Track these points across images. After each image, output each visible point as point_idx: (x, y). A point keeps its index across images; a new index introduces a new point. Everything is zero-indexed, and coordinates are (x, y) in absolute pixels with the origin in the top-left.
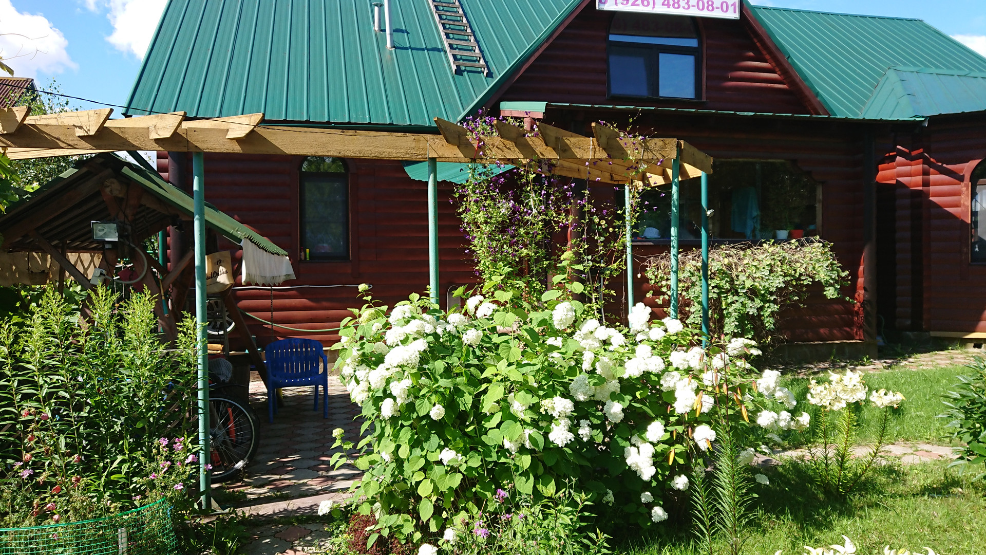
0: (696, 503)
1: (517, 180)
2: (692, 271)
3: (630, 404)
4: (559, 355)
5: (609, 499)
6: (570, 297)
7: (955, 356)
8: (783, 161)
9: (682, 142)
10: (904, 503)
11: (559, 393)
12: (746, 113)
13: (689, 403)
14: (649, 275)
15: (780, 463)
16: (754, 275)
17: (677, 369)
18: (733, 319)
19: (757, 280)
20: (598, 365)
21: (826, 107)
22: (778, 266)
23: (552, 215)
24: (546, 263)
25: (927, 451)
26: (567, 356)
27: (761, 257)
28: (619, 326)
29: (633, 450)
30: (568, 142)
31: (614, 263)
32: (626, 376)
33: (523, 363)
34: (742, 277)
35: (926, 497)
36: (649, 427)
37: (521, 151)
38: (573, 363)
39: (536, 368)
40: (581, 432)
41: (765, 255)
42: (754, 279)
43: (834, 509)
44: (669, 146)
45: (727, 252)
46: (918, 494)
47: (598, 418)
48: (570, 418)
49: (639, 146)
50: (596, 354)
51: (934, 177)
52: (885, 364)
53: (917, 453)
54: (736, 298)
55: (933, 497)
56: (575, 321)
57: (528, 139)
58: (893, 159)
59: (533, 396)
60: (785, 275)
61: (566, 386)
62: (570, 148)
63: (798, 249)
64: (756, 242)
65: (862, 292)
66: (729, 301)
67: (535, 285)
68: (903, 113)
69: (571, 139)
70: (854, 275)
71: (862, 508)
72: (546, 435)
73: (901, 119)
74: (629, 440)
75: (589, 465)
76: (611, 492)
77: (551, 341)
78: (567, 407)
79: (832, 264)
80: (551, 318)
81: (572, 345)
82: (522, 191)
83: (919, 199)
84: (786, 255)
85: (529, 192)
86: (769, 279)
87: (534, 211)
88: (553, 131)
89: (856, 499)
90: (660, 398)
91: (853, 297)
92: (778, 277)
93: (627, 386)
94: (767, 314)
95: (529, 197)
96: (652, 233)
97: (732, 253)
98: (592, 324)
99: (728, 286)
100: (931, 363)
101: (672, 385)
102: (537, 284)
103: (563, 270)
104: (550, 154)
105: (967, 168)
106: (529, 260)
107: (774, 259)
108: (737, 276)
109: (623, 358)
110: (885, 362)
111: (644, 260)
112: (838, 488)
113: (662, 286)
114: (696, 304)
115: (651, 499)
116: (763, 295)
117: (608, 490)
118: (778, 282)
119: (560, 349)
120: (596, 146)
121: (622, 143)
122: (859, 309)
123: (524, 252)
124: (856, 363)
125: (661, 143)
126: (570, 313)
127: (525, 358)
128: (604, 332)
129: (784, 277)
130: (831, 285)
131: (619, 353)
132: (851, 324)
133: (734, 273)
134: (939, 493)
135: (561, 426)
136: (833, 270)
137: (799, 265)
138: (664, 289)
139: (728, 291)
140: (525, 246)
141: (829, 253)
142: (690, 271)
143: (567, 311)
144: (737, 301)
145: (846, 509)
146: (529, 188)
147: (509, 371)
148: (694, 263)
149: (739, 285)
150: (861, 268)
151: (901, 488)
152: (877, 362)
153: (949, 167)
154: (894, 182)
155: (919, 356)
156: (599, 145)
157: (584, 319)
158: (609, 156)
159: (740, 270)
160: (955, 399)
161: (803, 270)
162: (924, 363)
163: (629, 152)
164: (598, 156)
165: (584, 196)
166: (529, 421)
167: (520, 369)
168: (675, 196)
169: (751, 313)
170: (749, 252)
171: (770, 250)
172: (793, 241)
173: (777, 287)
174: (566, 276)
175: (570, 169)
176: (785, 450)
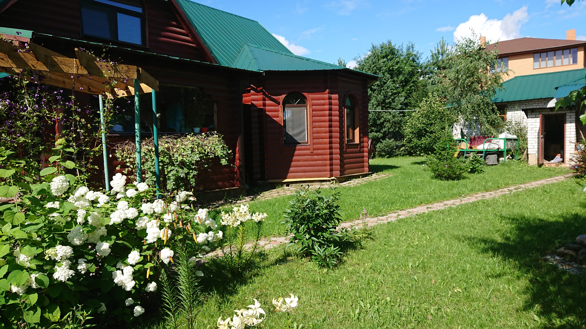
0: (165, 298)
1: (12, 84)
2: (146, 152)
3: (115, 242)
4: (58, 214)
5: (103, 309)
6: (63, 172)
7: (279, 191)
8: (195, 88)
9: (140, 69)
10: (269, 270)
11: (58, 242)
12: (174, 58)
13: (156, 235)
14: (118, 155)
15: (206, 261)
16: (183, 154)
17: (146, 214)
18: (172, 180)
19: (185, 156)
20: (89, 219)
21: (216, 60)
22: (196, 148)
23: (45, 112)
24: (41, 148)
25: (275, 241)
26: (64, 215)
27: (186, 143)
28: (102, 190)
29: (119, 272)
30: (56, 60)
31: (96, 147)
32: (111, 223)
33: (26, 224)
34: (176, 155)
35: (278, 265)
36: (130, 256)
37: (14, 62)
38: (69, 219)
39: (39, 226)
40: (79, 268)
41: (189, 142)
42: (183, 156)
43: (237, 282)
44: (131, 71)
45: (167, 140)
46: (274, 264)
47: (91, 255)
48: (70, 259)
49: (111, 69)
50: (87, 211)
51: (268, 102)
52: (250, 199)
53: (271, 243)
54: (173, 168)
55: (281, 264)
56: (69, 188)
57: (20, 54)
58: (249, 91)
59: (37, 248)
60: (200, 153)
61: (64, 236)
62: (58, 65)
63: (206, 138)
64: (182, 134)
65: (238, 161)
66: (169, 170)
67: (32, 164)
68: (254, 68)
69: (58, 58)
70: (234, 152)
71: (251, 278)
72: (50, 275)
73: (253, 71)
74: (115, 266)
75: (86, 289)
76: (103, 304)
77: (49, 205)
78: (67, 251)
79: (223, 147)
80: (49, 187)
81: (67, 207)
82: (17, 93)
83: (262, 112)
84: (200, 142)
85: (23, 94)
86: (191, 156)
87: (29, 109)
88: (42, 50)
89: (247, 274)
90: (136, 234)
91: (234, 164)
92: (196, 155)
93: (112, 230)
94: (191, 176)
95: (24, 98)
96: (118, 128)
97: (169, 141)
98: (82, 190)
99: (167, 161)
100: (270, 196)
101: (143, 225)
102: (35, 164)
103: (56, 153)
104: (41, 67)
105: (282, 98)
106: (26, 146)
107: (193, 144)
108: (173, 155)
109: (108, 211)
110: (250, 197)
111: (114, 146)
112: (238, 270)
113: (126, 162)
114: (149, 173)
115: (132, 303)
116: (188, 165)
117: (102, 304)
118: (196, 157)
119: (59, 210)
120: (79, 65)
121: (98, 65)
122: (237, 170)
123: (22, 139)
124: (237, 199)
125: (126, 68)
126: (65, 183)
127: (28, 220)
128: (91, 195)
129: (199, 154)
130: (224, 158)
131: (105, 208)
132: (233, 179)
133: (171, 153)
134: (283, 261)
135: (63, 266)
136: (224, 150)
137: (206, 147)
138: (128, 164)
139: (168, 164)
140: (22, 135)
141: (222, 140)
142: (144, 152)
143: (63, 182)
144: (174, 169)
145: (243, 280)
146: (23, 91)
147: (14, 232)
148: (147, 147)
149: (174, 160)
150: (237, 148)
151: (267, 263)
152: (246, 198)
153: (274, 97)
154: (250, 103)
155: (264, 193)
156: (81, 65)
157: (75, 187)
158: (89, 73)
159: (174, 151)
160: (289, 213)
161: (209, 150)
162: (267, 196)
163: (104, 72)
164: (80, 72)
165: (71, 100)
166: (35, 268)
167: (24, 229)
168: (137, 104)
169: (182, 176)
170: (179, 140)
171: (191, 139)
172: (203, 134)
173: (196, 161)
174: (60, 156)
175: (57, 81)
176: (207, 253)
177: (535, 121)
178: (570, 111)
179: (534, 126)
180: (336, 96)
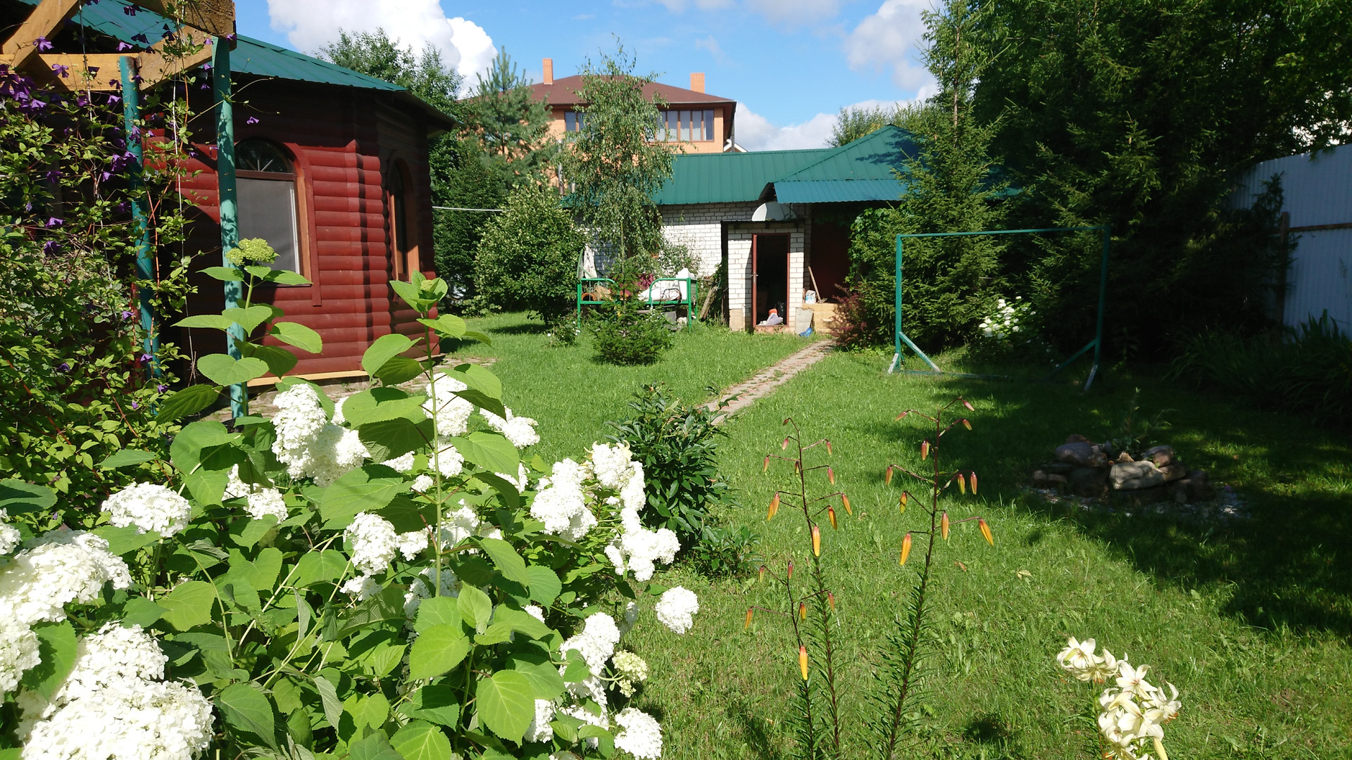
177: (739, 246)
178: (795, 230)
179: (739, 256)
180: (375, 160)
